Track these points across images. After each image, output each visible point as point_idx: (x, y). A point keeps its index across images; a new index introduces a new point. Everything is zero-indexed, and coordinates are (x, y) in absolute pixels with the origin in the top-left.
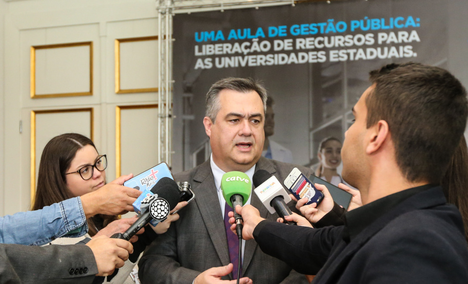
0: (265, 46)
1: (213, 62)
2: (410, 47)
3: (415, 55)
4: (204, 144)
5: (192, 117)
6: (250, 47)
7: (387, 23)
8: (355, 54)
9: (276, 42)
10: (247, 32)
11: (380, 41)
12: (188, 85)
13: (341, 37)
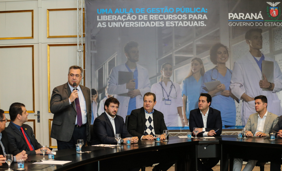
0: (134, 18)
1: (107, 24)
2: (203, 22)
3: (205, 25)
4: (103, 65)
5: (96, 52)
6: (126, 18)
7: (193, 10)
8: (178, 24)
9: (139, 16)
10: (125, 10)
11: (190, 18)
12: (93, 35)
13: (172, 15)
